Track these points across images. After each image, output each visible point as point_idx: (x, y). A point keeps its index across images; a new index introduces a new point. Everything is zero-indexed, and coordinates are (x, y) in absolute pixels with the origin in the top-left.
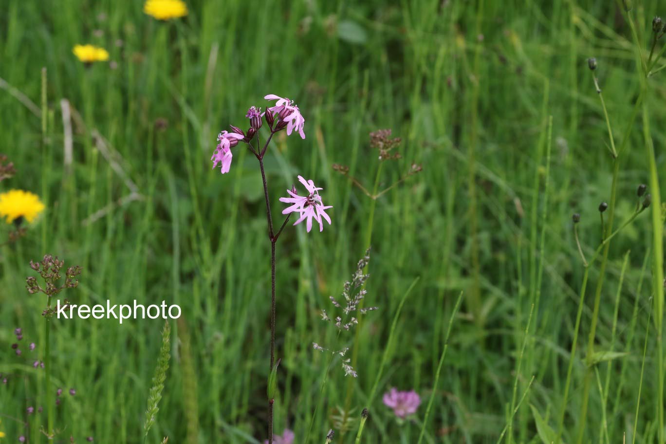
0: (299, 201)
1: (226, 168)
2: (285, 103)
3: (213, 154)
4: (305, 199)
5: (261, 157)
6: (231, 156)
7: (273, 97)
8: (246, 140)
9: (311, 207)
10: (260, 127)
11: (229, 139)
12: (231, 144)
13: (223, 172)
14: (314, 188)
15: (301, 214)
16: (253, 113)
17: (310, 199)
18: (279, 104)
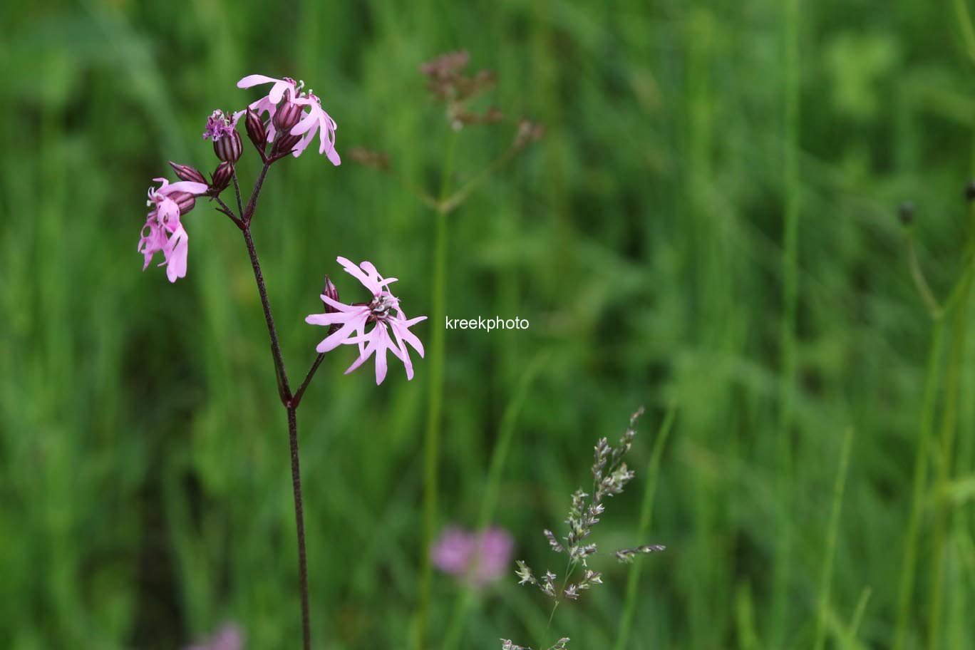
0: (352, 317)
1: (176, 269)
2: (287, 92)
3: (140, 238)
4: (364, 312)
5: (246, 224)
6: (185, 237)
7: (257, 80)
8: (213, 192)
9: (381, 326)
10: (239, 155)
11: (174, 199)
12: (180, 208)
13: (172, 279)
14: (379, 280)
15: (361, 347)
16: (219, 126)
17: (376, 310)
18: (275, 96)
